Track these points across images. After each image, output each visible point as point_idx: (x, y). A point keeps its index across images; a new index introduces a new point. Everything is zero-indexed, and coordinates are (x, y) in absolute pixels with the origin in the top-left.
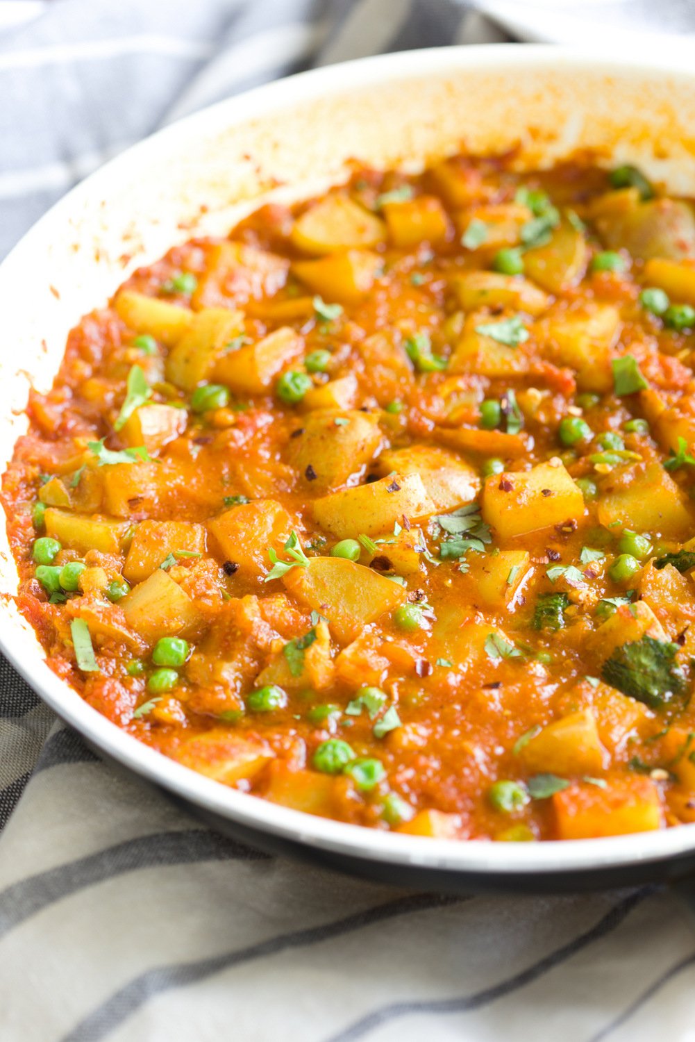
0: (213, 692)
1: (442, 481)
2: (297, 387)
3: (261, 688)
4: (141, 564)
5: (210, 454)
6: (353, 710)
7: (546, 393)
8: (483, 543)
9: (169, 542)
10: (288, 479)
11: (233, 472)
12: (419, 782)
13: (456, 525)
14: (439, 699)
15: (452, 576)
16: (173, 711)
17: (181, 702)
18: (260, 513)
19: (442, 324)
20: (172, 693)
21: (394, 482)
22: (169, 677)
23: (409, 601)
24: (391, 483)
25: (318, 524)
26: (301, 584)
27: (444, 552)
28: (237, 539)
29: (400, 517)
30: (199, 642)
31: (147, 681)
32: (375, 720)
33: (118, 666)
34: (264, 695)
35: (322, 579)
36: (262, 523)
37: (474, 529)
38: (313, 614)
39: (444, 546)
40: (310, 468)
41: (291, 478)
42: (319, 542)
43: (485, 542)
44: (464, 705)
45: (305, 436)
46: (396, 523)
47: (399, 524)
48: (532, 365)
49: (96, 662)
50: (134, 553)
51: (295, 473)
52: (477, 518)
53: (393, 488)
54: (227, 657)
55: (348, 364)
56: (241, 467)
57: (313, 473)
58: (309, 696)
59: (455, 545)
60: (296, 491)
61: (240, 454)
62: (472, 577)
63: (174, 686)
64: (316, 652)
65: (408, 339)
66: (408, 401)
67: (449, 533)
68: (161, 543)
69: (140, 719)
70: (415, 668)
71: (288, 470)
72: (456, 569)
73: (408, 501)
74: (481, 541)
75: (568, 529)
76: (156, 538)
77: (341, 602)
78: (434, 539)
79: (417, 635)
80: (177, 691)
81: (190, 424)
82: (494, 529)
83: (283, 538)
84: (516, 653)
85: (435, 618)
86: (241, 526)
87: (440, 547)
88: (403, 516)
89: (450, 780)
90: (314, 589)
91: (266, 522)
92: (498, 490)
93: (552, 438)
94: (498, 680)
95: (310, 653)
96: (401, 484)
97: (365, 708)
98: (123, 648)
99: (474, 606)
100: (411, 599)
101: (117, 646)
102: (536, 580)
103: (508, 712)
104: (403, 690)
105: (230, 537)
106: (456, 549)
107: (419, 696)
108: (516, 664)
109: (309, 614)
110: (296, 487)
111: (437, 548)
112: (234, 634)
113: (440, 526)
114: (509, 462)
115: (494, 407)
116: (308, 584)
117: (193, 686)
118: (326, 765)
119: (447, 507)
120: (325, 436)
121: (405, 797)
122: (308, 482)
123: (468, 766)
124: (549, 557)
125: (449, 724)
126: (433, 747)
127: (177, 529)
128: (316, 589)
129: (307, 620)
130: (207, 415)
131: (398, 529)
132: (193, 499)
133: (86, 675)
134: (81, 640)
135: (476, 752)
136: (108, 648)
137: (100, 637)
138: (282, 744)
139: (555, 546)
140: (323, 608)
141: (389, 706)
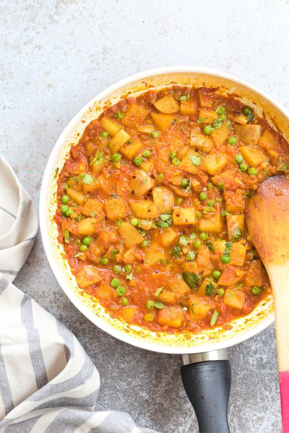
0: (93, 257)
3: (104, 258)
4: (86, 212)
6: (123, 270)
7: (199, 183)
9: (94, 207)
11: (116, 184)
15: (158, 233)
16: (83, 258)
17: (86, 255)
22: (84, 247)
29: (149, 218)
30: (94, 237)
31: (80, 247)
32: (127, 275)
35: (126, 231)
37: (168, 220)
38: (122, 240)
39: (159, 223)
40: (134, 191)
41: (129, 191)
45: (135, 180)
49: (69, 239)
50: (85, 208)
53: (149, 211)
54: (98, 247)
56: (118, 184)
57: (134, 193)
59: (162, 224)
62: (162, 235)
63: (85, 251)
64: (118, 255)
65: (171, 152)
67: (161, 221)
68: (92, 208)
70: (140, 260)
72: (160, 231)
73: (152, 214)
74: (169, 224)
75: (191, 226)
77: (129, 238)
78: (157, 221)
80: (86, 253)
84: (165, 262)
85: (150, 246)
92: (176, 215)
93: (197, 194)
96: (151, 210)
97: (126, 270)
98: (76, 236)
99: (160, 244)
100: (146, 239)
104: (136, 266)
107: (139, 269)
108: (164, 265)
110: (129, 194)
113: (160, 218)
114: (183, 200)
115: (185, 182)
116: (122, 232)
117: (90, 252)
118: (113, 285)
120: (139, 184)
121: (128, 299)
122: (132, 194)
123: (144, 295)
124: (183, 233)
125: (143, 280)
126: (138, 287)
128: (124, 233)
129: (119, 241)
130: (114, 163)
133: (66, 243)
134: (67, 234)
135: (146, 291)
136: (73, 236)
137: (71, 233)
138: (105, 277)
139: (186, 230)
140: (124, 239)
141: (132, 271)
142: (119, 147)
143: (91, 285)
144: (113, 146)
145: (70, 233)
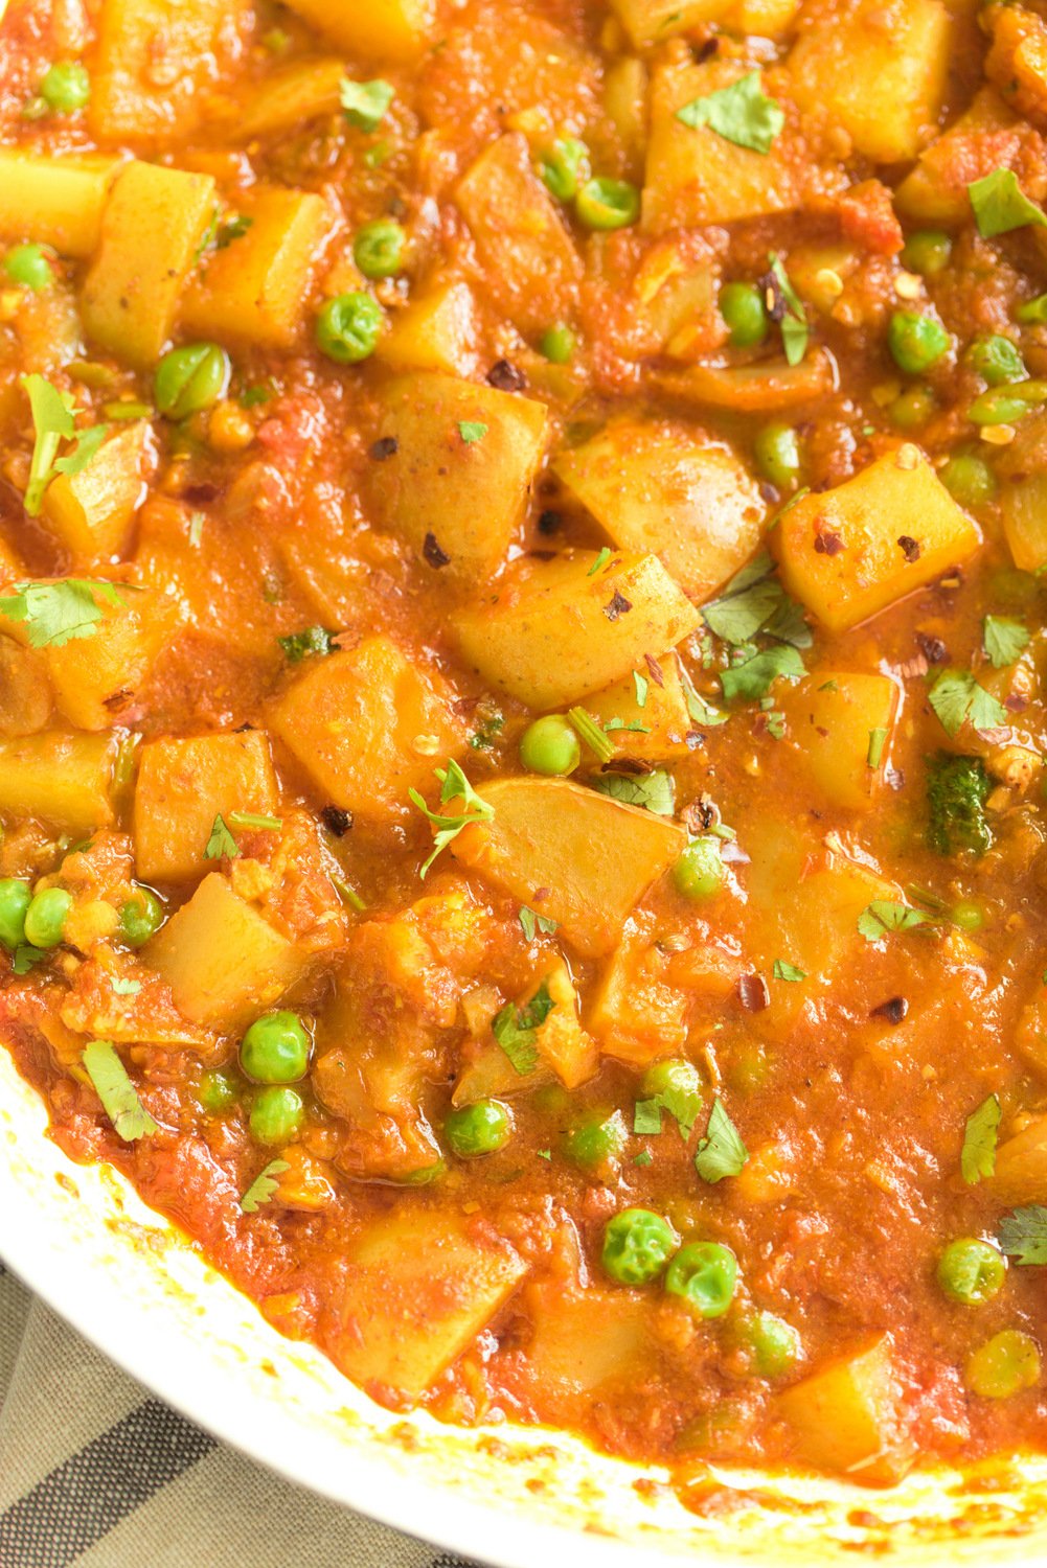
0: (381, 1141)
1: (694, 530)
2: (359, 336)
3: (467, 1109)
4: (169, 853)
5: (226, 529)
6: (647, 1125)
7: (850, 260)
8: (797, 648)
9: (208, 788)
10: (391, 564)
11: (281, 563)
12: (806, 1273)
13: (737, 621)
14: (797, 1062)
15: (756, 746)
16: (314, 1187)
17: (323, 1161)
18: (366, 686)
19: (601, 97)
20: (299, 1142)
21: (617, 595)
22: (284, 1110)
23: (694, 833)
24: (610, 597)
25: (477, 671)
26: (486, 853)
27: (730, 691)
28: (337, 758)
29: (641, 660)
30: (320, 1008)
31: (246, 1122)
32: (694, 1141)
33: (185, 1102)
34: (475, 1128)
35: (524, 833)
36: (376, 707)
37: (775, 620)
38: (524, 914)
39: (727, 677)
40: (430, 540)
41: (397, 562)
42: (492, 724)
43: (801, 646)
44: (847, 1066)
45: (403, 458)
46: (636, 674)
47: (640, 673)
48: (805, 188)
49: (144, 1105)
50: (147, 829)
51: (403, 550)
52: (773, 591)
53: (617, 608)
54: (386, 1051)
55: (443, 248)
56: (294, 553)
57: (439, 553)
58: (558, 1101)
59: (745, 667)
60: (415, 592)
61: (286, 520)
62: (797, 746)
63: (301, 1129)
64: (556, 1029)
65: (543, 155)
66: (581, 323)
67: (732, 646)
68: (193, 796)
69: (256, 1215)
70: (738, 994)
71: (391, 548)
72: (760, 726)
73: (650, 624)
74: (792, 646)
75: (953, 583)
76: (183, 788)
77: (570, 877)
78: (706, 665)
79: (722, 907)
80: (309, 1139)
81: (167, 452)
82: (814, 615)
83: (426, 744)
84: (915, 918)
85: (746, 859)
86: (335, 727)
87: (720, 682)
88: (646, 657)
89: (860, 1257)
90: (513, 858)
91: (382, 704)
92: (814, 551)
93: (876, 353)
94: (896, 993)
95: (546, 1034)
96: (630, 595)
97: (666, 1115)
98: (183, 1060)
99: (812, 812)
100: (694, 829)
101: (173, 1062)
102: (915, 723)
103: (929, 1071)
104: (726, 1053)
105: (322, 756)
106: (751, 679)
107: (758, 1062)
108: (922, 942)
109: (516, 916)
110: (412, 582)
111: (715, 685)
112: (390, 1002)
113: (709, 631)
114: (805, 431)
115: (749, 303)
116: (500, 852)
117: (338, 1123)
118: (628, 1273)
119: (714, 583)
120: (447, 468)
121: (787, 1312)
122: (432, 570)
123: (885, 1220)
124: (925, 655)
125: (829, 1119)
126: (813, 1187)
127: (215, 757)
128: (516, 857)
129: (514, 930)
130: (196, 425)
131: (641, 685)
132: (220, 647)
133: (133, 1146)
134: (106, 1075)
135: (894, 1183)
136: (158, 1067)
137: (135, 1053)
138: (538, 1241)
139: (933, 625)
140: (538, 897)
141: (710, 1101)
142: (170, 288)
143: (469, 1352)
144: (124, 303)
145: (124, 1052)
